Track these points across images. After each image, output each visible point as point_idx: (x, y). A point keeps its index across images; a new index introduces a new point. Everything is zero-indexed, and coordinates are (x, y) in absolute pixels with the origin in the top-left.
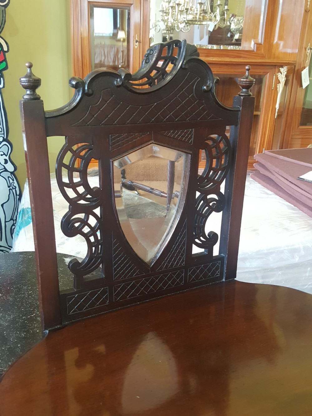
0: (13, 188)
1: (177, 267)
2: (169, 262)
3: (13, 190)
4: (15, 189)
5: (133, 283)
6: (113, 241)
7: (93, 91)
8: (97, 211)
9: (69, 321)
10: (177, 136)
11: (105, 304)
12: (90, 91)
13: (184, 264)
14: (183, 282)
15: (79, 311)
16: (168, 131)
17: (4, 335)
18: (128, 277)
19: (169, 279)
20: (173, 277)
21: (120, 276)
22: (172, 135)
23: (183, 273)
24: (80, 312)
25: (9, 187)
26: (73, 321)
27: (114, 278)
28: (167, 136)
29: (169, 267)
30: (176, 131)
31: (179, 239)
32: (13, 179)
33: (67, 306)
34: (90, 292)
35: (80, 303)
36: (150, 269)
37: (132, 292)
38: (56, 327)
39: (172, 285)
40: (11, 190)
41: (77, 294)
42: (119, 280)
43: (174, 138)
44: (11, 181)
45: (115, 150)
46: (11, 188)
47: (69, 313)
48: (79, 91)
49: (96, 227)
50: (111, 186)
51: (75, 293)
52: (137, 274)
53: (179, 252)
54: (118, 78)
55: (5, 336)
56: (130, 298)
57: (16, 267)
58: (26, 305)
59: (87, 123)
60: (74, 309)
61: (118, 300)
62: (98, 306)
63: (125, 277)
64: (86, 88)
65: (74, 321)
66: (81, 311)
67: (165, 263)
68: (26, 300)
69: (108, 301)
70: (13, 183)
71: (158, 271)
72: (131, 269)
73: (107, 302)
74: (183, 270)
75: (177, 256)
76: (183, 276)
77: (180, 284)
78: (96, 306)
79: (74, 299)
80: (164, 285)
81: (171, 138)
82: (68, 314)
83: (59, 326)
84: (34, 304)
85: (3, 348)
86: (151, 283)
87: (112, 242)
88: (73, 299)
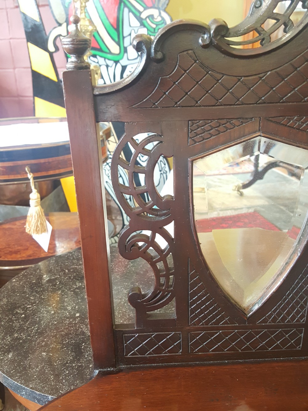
0: (164, 173)
1: (292, 323)
2: (279, 314)
3: (163, 174)
4: (166, 173)
5: (219, 333)
6: (190, 273)
7: (164, 56)
8: (170, 228)
9: (126, 365)
10: (305, 125)
11: (177, 354)
12: (159, 56)
13: (303, 321)
14: (301, 345)
15: (140, 355)
16: (289, 117)
17: (82, 347)
18: (212, 324)
19: (278, 337)
20: (285, 336)
21: (200, 321)
22: (296, 123)
23: (301, 333)
24: (140, 357)
25: (160, 171)
26: (132, 366)
27: (191, 323)
28: (286, 125)
29: (279, 322)
30: (305, 118)
31: (298, 283)
32: (164, 163)
33: (124, 345)
34: (156, 333)
35: (142, 345)
36: (246, 319)
37: (217, 346)
38: (109, 369)
39: (282, 347)
40: (162, 175)
41: (137, 333)
42: (198, 326)
43: (299, 129)
44: (163, 165)
45: (198, 145)
46: (162, 172)
47: (127, 355)
48: (141, 56)
49: (166, 250)
50: (189, 196)
51: (136, 332)
52: (226, 323)
53: (297, 303)
54: (204, 34)
55: (82, 349)
56: (214, 353)
57: (126, 265)
58: (118, 315)
59: (154, 104)
60: (133, 351)
61: (196, 352)
62: (167, 354)
63: (207, 323)
64: (153, 51)
65: (134, 366)
66: (143, 356)
67: (271, 314)
68: (120, 307)
69: (181, 351)
70: (164, 168)
71: (259, 324)
72: (217, 315)
73: (179, 351)
74: (303, 330)
75: (293, 308)
76: (301, 337)
77: (296, 348)
78: (164, 353)
79: (134, 338)
80: (269, 344)
81: (295, 128)
82: (125, 356)
83: (112, 369)
84: (127, 315)
85: (74, 365)
86: (248, 338)
87: (188, 274)
88: (132, 338)
